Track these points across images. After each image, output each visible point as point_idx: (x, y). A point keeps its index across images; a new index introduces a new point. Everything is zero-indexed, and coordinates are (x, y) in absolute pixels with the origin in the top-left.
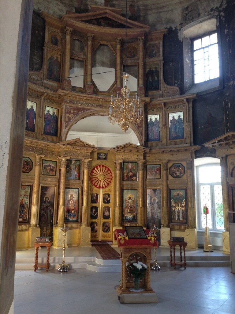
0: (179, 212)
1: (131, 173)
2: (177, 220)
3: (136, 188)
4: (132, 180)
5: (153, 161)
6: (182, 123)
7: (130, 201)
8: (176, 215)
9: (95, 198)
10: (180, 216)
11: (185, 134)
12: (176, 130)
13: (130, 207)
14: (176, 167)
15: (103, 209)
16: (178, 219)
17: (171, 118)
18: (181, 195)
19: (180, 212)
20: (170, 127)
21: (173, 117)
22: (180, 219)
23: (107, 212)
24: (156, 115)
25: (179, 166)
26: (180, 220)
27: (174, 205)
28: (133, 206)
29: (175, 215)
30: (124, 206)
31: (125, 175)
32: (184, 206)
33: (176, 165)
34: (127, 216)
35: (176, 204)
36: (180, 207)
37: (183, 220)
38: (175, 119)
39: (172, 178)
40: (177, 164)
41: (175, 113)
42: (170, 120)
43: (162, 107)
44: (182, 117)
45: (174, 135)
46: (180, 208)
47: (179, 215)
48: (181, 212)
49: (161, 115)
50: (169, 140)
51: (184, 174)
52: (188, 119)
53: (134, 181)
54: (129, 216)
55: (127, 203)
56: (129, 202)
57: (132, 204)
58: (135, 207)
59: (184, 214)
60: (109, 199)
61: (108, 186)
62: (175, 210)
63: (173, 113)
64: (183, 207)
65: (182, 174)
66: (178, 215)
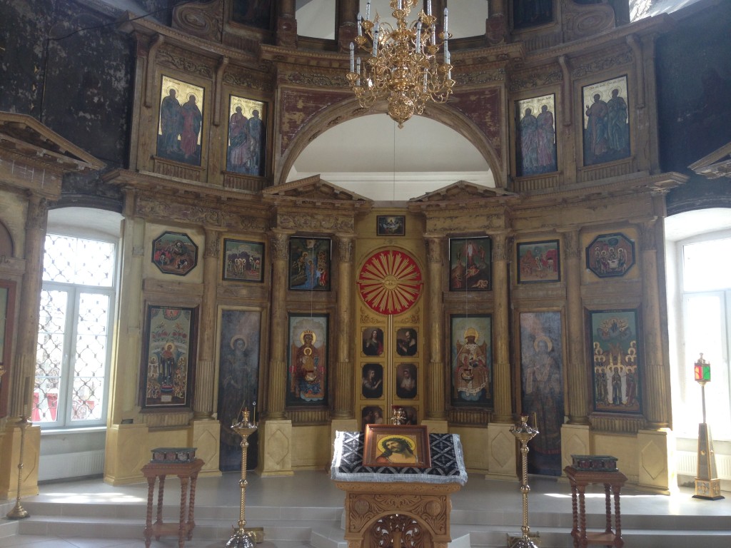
0: (616, 379)
1: (474, 270)
2: (611, 402)
3: (489, 311)
4: (477, 290)
5: (536, 230)
6: (625, 109)
7: (472, 347)
8: (608, 387)
9: (374, 340)
10: (620, 391)
11: (633, 144)
12: (606, 135)
13: (470, 364)
14: (605, 245)
15: (397, 371)
16: (614, 399)
17: (589, 101)
18: (623, 329)
19: (620, 380)
20: (586, 127)
21: (597, 97)
22: (620, 399)
23: (409, 380)
24: (545, 97)
25: (617, 242)
26: (621, 403)
27: (602, 359)
28: (480, 361)
29: (605, 386)
30: (455, 364)
31: (457, 274)
32: (632, 360)
33: (607, 239)
34: (464, 389)
35: (607, 355)
36: (622, 363)
37: (630, 401)
38: (603, 102)
39: (596, 279)
40: (610, 235)
41: (602, 84)
42: (587, 107)
43: (561, 71)
44: (623, 94)
45: (598, 150)
46: (619, 366)
47: (617, 387)
48: (624, 380)
49: (559, 96)
50: (584, 165)
51: (631, 266)
52: (640, 95)
53: (481, 290)
54: (471, 391)
55: (464, 355)
56: (468, 352)
57: (478, 355)
58: (485, 366)
59: (635, 385)
60: (413, 343)
61: (409, 306)
62: (604, 375)
63: (594, 86)
64: (630, 364)
65: (625, 266)
66: (615, 389)
